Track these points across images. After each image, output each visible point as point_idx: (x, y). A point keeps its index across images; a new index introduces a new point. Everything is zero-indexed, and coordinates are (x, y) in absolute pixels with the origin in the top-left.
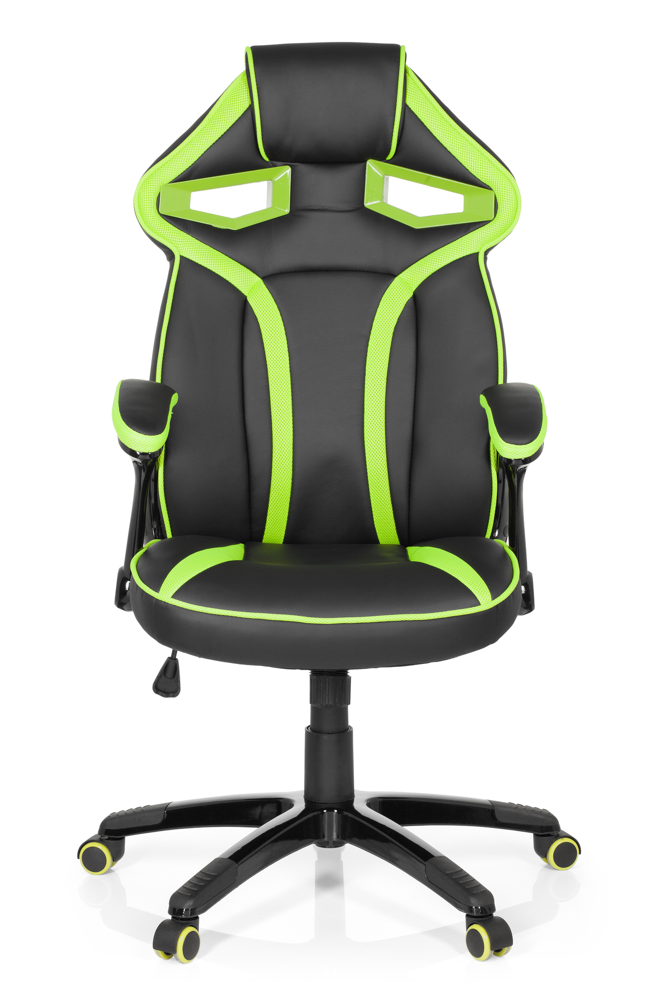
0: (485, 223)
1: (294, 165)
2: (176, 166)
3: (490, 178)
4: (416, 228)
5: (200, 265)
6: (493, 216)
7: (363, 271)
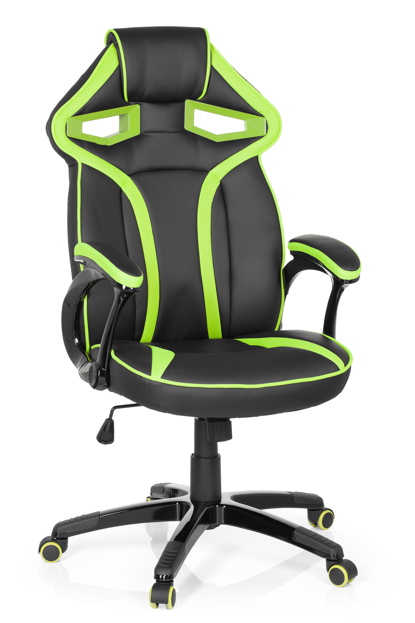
0: (260, 137)
1: (142, 104)
2: (76, 105)
3: (264, 110)
4: (217, 141)
5: (94, 168)
6: (265, 133)
7: (188, 169)
